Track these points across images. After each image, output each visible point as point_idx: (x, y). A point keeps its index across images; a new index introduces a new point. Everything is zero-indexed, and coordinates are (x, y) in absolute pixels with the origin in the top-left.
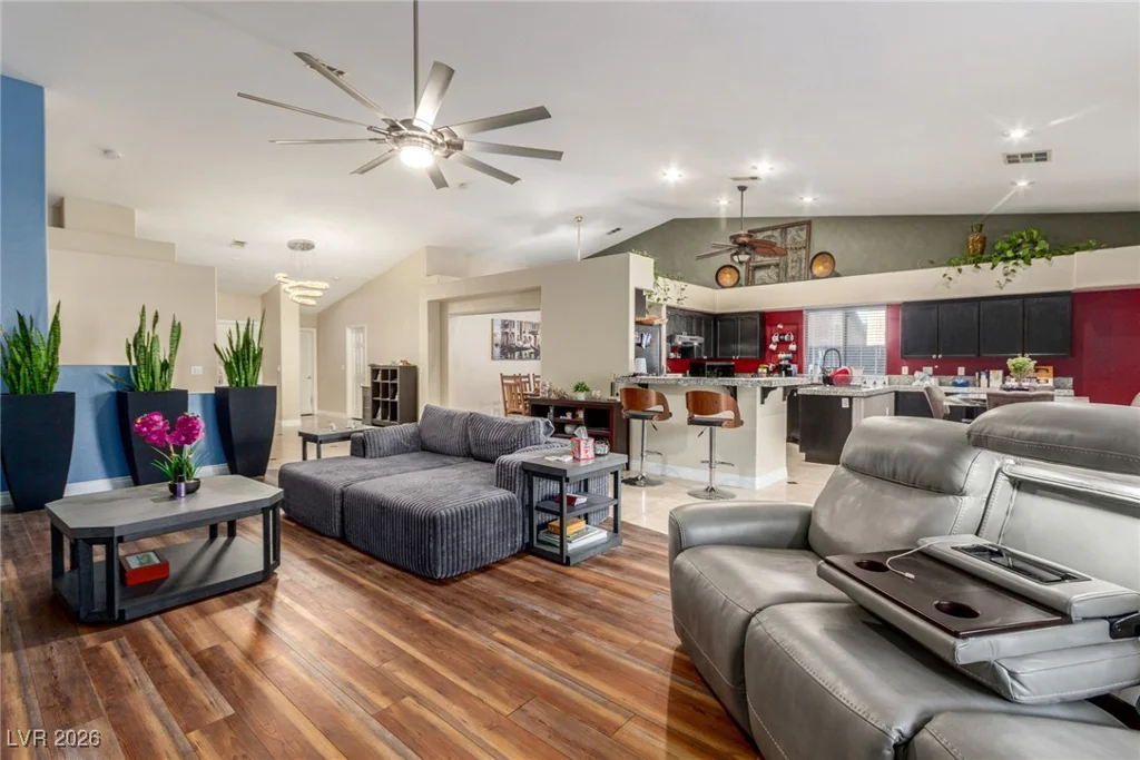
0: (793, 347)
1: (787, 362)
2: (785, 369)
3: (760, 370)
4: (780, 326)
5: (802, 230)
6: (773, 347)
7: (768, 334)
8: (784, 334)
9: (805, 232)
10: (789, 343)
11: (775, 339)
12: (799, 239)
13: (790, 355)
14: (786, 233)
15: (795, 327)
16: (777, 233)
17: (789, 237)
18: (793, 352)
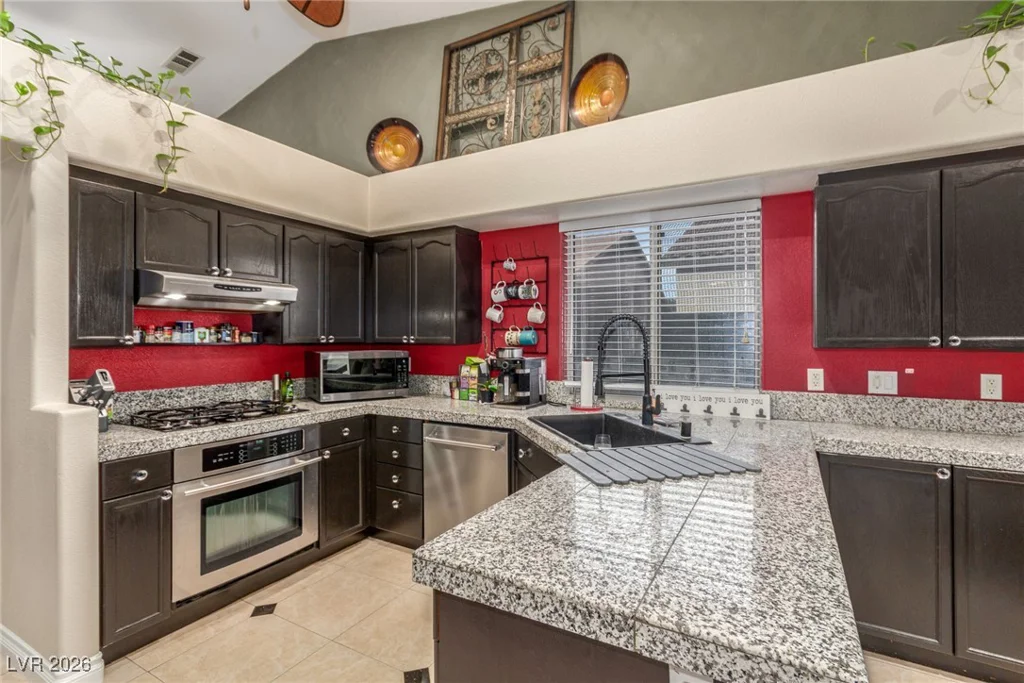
0: (536, 315)
1: (517, 353)
2: (511, 372)
3: (465, 370)
4: (510, 265)
5: (554, 28)
6: (494, 314)
7: (486, 281)
8: (517, 284)
9: (560, 31)
10: (528, 304)
11: (498, 295)
12: (545, 49)
13: (529, 335)
14: (520, 41)
15: (540, 266)
16: (500, 44)
17: (526, 47)
18: (537, 327)
